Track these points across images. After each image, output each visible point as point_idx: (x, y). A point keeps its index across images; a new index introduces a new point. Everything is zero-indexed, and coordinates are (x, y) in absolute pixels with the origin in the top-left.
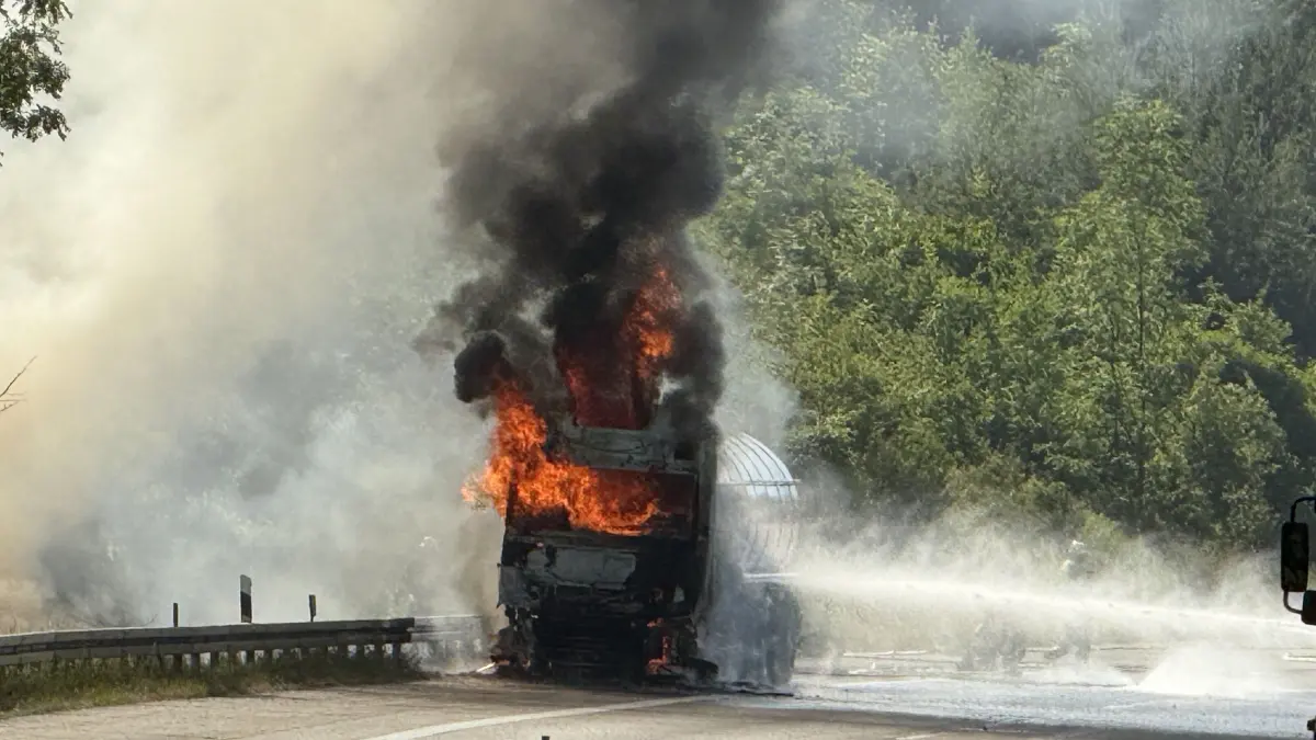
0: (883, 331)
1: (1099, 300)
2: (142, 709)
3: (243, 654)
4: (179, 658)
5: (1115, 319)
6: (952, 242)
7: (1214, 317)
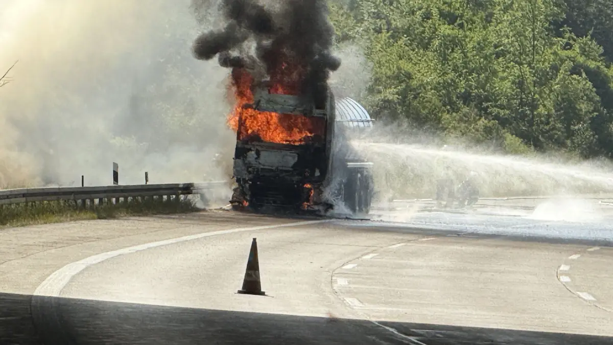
0: (413, 50)
1: (514, 36)
2: (66, 225)
3: (114, 200)
4: (84, 201)
5: (522, 45)
6: (446, 9)
7: (567, 44)
